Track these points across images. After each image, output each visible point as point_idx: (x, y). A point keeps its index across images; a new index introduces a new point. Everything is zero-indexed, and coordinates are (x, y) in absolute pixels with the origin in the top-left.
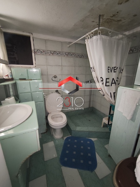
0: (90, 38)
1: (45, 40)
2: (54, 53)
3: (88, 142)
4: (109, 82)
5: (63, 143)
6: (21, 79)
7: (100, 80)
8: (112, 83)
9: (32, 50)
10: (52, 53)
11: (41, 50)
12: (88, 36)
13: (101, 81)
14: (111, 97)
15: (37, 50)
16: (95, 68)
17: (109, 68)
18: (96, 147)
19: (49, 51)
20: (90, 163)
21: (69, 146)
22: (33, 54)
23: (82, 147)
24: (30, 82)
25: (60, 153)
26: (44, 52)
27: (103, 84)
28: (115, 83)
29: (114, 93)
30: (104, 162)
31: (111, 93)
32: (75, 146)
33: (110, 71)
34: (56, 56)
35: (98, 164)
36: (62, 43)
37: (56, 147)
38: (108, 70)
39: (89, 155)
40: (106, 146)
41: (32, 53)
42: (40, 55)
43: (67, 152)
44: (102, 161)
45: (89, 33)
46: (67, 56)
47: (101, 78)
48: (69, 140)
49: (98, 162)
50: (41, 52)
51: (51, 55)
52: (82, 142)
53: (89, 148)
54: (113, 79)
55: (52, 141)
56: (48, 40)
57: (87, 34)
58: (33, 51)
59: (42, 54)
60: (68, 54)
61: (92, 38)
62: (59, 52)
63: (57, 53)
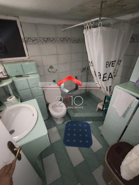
0: (89, 28)
1: (35, 24)
2: (47, 40)
3: (85, 125)
4: (106, 77)
5: (65, 127)
6: (17, 76)
7: (97, 74)
8: (109, 77)
9: (22, 39)
10: (45, 41)
11: (33, 38)
12: (87, 24)
13: (99, 75)
14: (107, 90)
15: (28, 39)
16: (94, 62)
17: (108, 63)
18: (91, 129)
19: (41, 39)
20: (87, 142)
21: (69, 129)
22: (24, 44)
23: (80, 130)
24: (27, 79)
25: (63, 136)
26: (36, 40)
27: (100, 78)
28: (112, 77)
29: (110, 87)
30: (98, 140)
31: (107, 87)
32: (75, 130)
33: (108, 66)
34: (50, 43)
35: (93, 142)
36: (55, 26)
37: (59, 131)
38: (107, 65)
39: (86, 136)
40: (100, 128)
41: (23, 42)
42: (31, 44)
43: (69, 135)
44: (96, 140)
45: (88, 22)
46: (62, 42)
47: (99, 73)
48: (70, 125)
49: (93, 141)
50: (33, 40)
51: (45, 42)
52: (80, 125)
53: (86, 130)
54: (111, 73)
55: (55, 126)
56: (39, 24)
57: (86, 22)
58: (23, 41)
59: (34, 42)
60: (63, 40)
61: (92, 29)
62: (53, 38)
63: (51, 40)
